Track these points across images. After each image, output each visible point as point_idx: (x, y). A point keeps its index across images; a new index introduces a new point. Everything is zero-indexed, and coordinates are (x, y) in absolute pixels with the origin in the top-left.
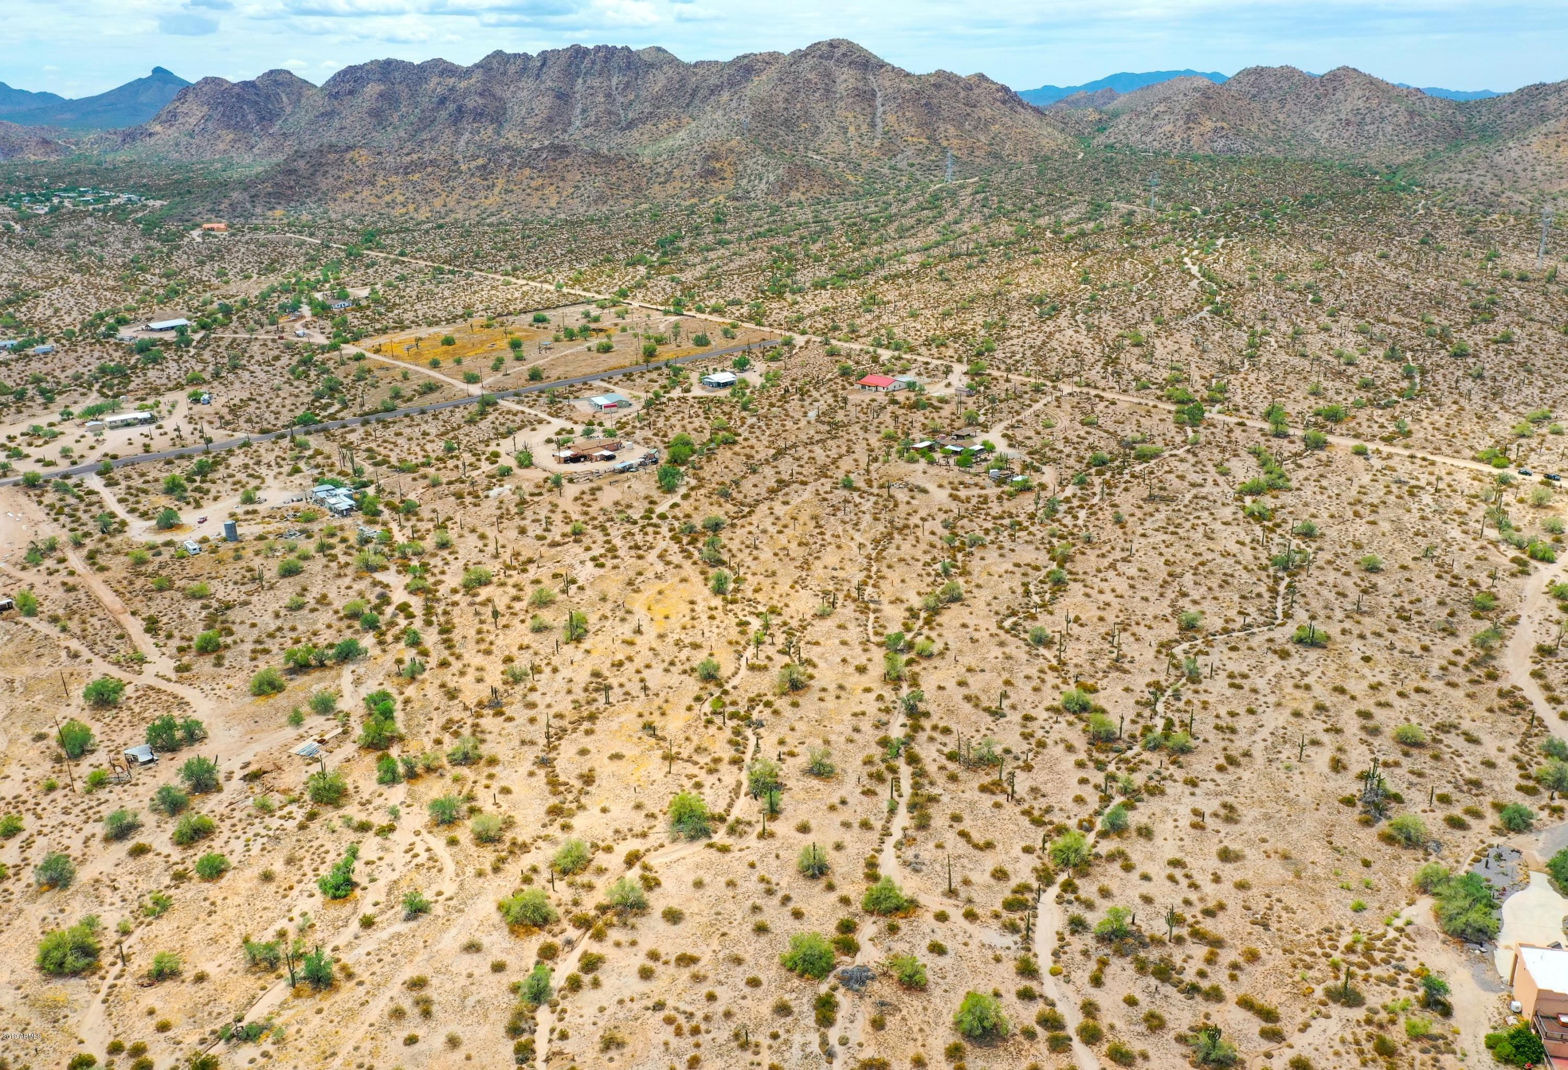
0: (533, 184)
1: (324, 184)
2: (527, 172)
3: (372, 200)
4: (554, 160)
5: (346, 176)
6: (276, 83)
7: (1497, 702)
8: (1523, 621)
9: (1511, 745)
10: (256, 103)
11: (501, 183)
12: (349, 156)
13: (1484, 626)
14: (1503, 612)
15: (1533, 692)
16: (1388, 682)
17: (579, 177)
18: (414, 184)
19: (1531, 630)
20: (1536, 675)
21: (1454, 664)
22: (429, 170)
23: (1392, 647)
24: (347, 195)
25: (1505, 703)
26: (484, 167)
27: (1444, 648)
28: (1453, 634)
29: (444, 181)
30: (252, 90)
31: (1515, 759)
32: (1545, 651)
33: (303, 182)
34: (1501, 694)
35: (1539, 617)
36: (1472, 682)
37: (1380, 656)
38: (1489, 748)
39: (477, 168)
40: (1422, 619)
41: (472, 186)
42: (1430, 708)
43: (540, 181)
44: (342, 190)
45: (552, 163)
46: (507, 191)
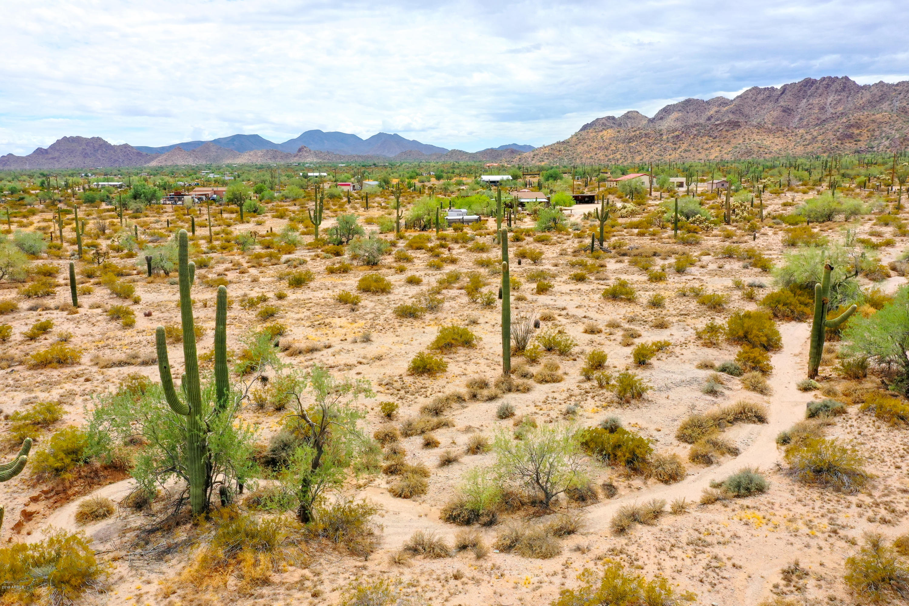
0: (706, 146)
2: (705, 139)
3: (602, 158)
4: (727, 131)
5: (595, 145)
6: (628, 118)
11: (684, 147)
12: (601, 134)
17: (741, 141)
18: (630, 148)
22: (643, 139)
24: (589, 156)
26: (678, 136)
29: (649, 146)
30: (611, 121)
33: (569, 148)
39: (673, 137)
41: (665, 149)
43: (712, 144)
44: (588, 152)
45: (724, 133)
46: (686, 151)
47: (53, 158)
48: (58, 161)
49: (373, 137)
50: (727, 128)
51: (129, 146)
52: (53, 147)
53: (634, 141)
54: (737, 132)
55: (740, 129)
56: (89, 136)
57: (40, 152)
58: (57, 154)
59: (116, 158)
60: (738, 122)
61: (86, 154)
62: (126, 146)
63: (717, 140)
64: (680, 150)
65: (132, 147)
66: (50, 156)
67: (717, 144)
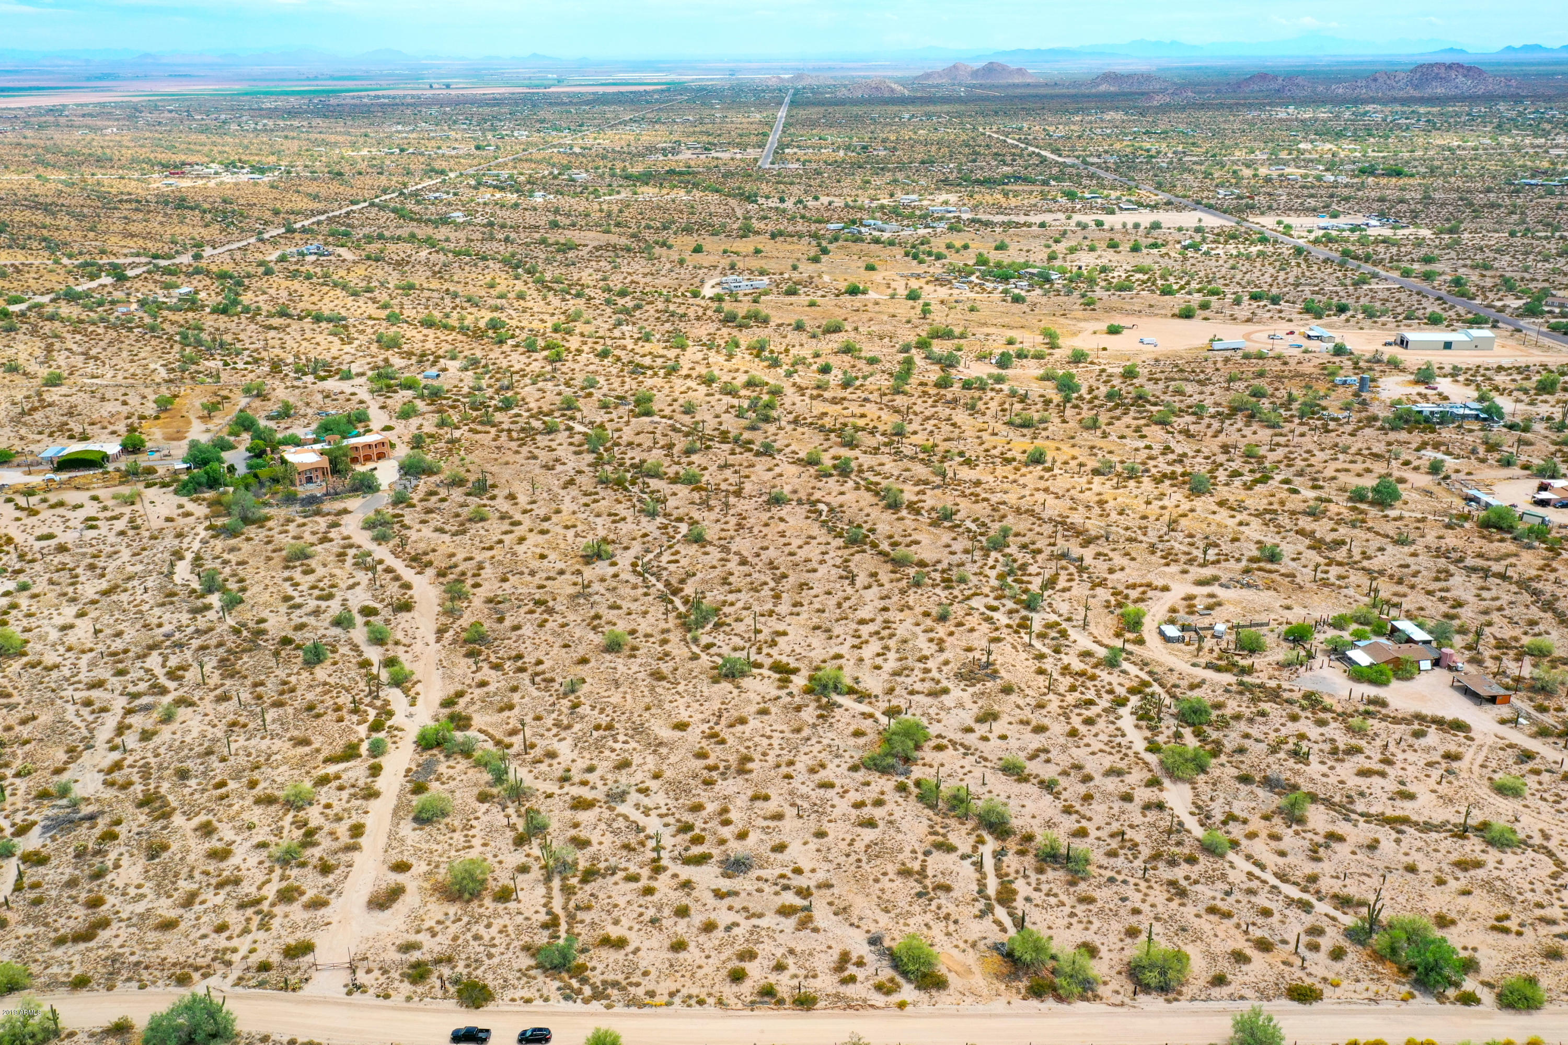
7: (431, 556)
8: (432, 638)
9: (413, 535)
13: (466, 620)
14: (454, 642)
15: (408, 574)
16: (516, 548)
19: (422, 630)
20: (407, 586)
21: (474, 575)
23: (532, 573)
25: (425, 559)
27: (490, 587)
28: (489, 601)
31: (409, 528)
32: (406, 607)
34: (429, 564)
35: (418, 647)
36: (456, 566)
37: (535, 564)
38: (427, 532)
40: (526, 609)
42: (477, 543)
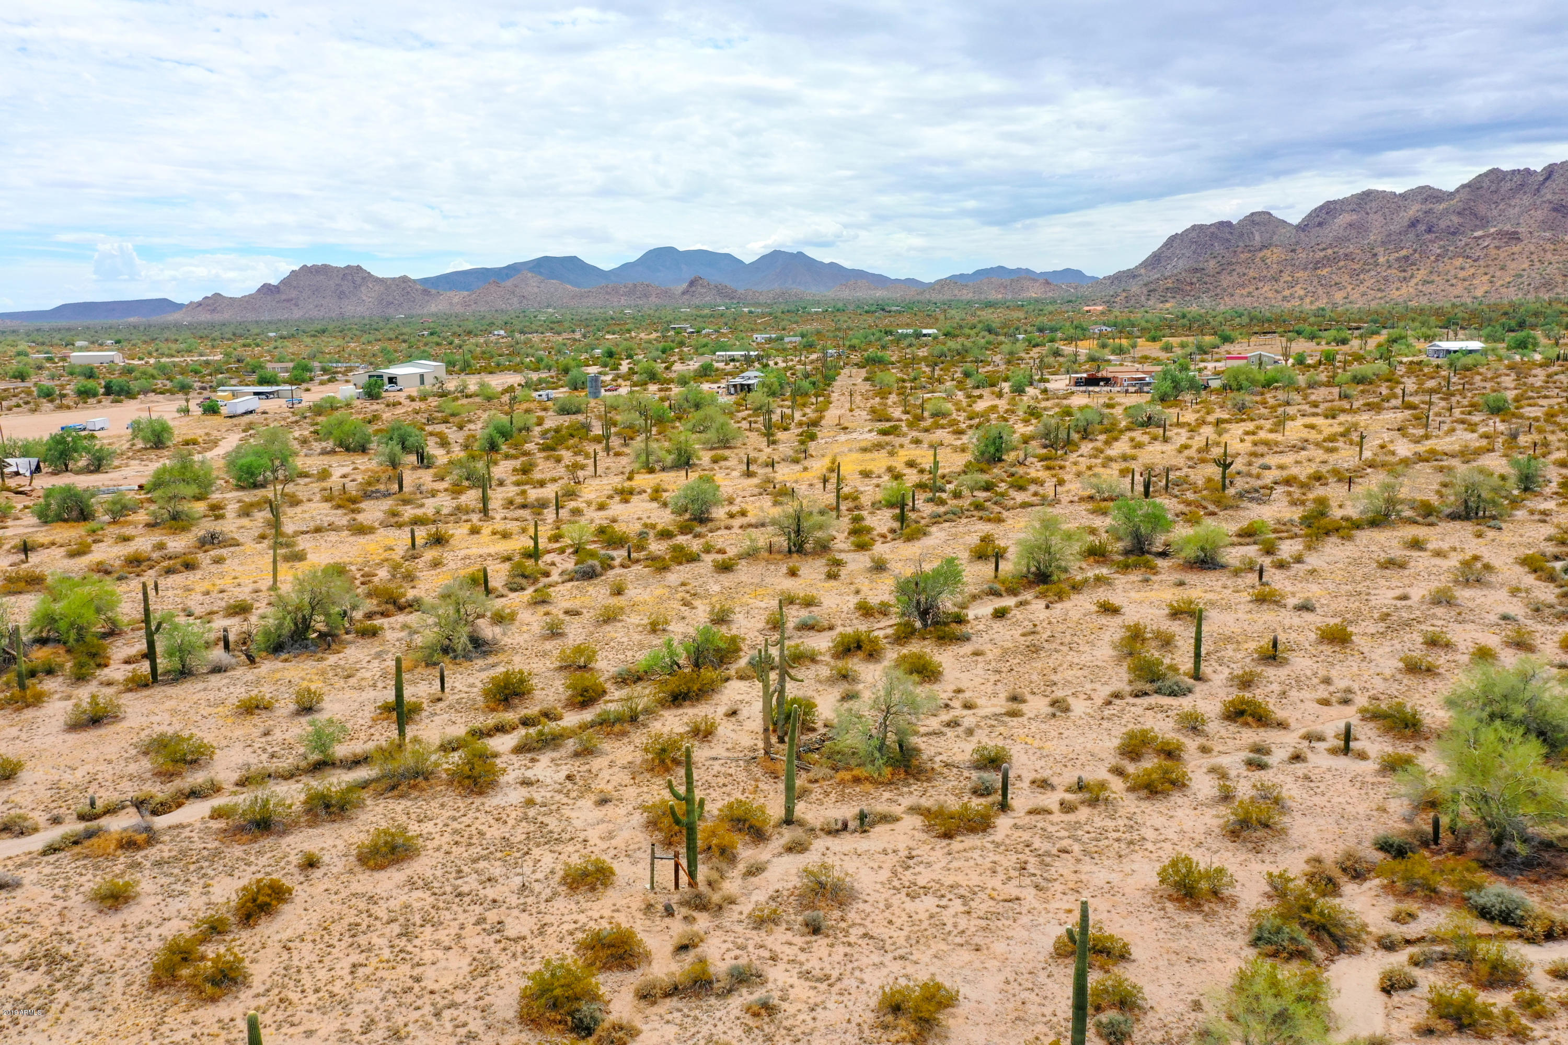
0: (1462, 274)
1: (1226, 280)
2: (1459, 262)
3: (1270, 295)
4: (1498, 248)
5: (1252, 273)
6: (1254, 223)
10: (1228, 240)
11: (1421, 274)
17: (1526, 266)
18: (1320, 278)
22: (1342, 264)
24: (1245, 292)
26: (1406, 258)
29: (1354, 274)
30: (1227, 230)
33: (1207, 279)
39: (1398, 260)
41: (1386, 279)
43: (1472, 271)
44: (1243, 286)
45: (1493, 252)
46: (1426, 282)
47: (288, 300)
48: (296, 305)
49: (764, 258)
50: (1497, 243)
51: (409, 280)
52: (286, 282)
53: (1324, 266)
54: (1516, 249)
55: (1522, 244)
56: (342, 265)
57: (267, 289)
58: (294, 294)
59: (390, 299)
60: (1516, 233)
61: (342, 292)
62: (404, 279)
63: (1481, 263)
64: (1414, 281)
65: (415, 281)
66: (284, 297)
67: (1482, 270)
